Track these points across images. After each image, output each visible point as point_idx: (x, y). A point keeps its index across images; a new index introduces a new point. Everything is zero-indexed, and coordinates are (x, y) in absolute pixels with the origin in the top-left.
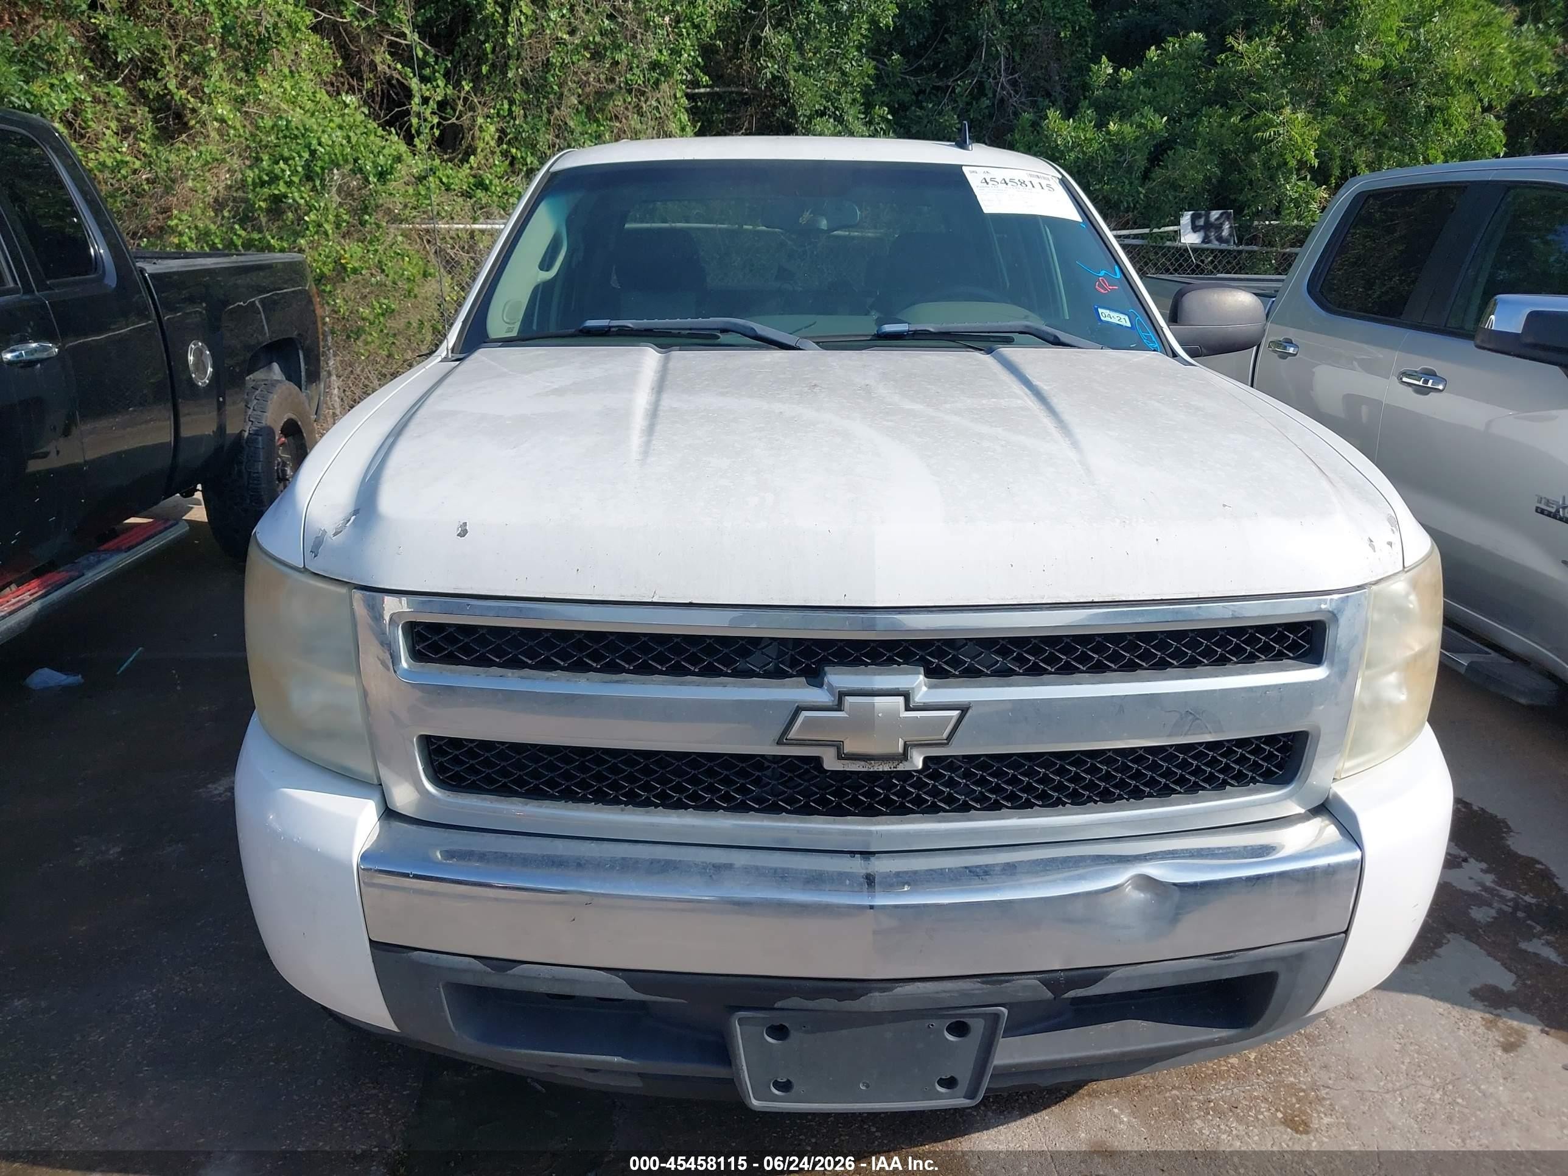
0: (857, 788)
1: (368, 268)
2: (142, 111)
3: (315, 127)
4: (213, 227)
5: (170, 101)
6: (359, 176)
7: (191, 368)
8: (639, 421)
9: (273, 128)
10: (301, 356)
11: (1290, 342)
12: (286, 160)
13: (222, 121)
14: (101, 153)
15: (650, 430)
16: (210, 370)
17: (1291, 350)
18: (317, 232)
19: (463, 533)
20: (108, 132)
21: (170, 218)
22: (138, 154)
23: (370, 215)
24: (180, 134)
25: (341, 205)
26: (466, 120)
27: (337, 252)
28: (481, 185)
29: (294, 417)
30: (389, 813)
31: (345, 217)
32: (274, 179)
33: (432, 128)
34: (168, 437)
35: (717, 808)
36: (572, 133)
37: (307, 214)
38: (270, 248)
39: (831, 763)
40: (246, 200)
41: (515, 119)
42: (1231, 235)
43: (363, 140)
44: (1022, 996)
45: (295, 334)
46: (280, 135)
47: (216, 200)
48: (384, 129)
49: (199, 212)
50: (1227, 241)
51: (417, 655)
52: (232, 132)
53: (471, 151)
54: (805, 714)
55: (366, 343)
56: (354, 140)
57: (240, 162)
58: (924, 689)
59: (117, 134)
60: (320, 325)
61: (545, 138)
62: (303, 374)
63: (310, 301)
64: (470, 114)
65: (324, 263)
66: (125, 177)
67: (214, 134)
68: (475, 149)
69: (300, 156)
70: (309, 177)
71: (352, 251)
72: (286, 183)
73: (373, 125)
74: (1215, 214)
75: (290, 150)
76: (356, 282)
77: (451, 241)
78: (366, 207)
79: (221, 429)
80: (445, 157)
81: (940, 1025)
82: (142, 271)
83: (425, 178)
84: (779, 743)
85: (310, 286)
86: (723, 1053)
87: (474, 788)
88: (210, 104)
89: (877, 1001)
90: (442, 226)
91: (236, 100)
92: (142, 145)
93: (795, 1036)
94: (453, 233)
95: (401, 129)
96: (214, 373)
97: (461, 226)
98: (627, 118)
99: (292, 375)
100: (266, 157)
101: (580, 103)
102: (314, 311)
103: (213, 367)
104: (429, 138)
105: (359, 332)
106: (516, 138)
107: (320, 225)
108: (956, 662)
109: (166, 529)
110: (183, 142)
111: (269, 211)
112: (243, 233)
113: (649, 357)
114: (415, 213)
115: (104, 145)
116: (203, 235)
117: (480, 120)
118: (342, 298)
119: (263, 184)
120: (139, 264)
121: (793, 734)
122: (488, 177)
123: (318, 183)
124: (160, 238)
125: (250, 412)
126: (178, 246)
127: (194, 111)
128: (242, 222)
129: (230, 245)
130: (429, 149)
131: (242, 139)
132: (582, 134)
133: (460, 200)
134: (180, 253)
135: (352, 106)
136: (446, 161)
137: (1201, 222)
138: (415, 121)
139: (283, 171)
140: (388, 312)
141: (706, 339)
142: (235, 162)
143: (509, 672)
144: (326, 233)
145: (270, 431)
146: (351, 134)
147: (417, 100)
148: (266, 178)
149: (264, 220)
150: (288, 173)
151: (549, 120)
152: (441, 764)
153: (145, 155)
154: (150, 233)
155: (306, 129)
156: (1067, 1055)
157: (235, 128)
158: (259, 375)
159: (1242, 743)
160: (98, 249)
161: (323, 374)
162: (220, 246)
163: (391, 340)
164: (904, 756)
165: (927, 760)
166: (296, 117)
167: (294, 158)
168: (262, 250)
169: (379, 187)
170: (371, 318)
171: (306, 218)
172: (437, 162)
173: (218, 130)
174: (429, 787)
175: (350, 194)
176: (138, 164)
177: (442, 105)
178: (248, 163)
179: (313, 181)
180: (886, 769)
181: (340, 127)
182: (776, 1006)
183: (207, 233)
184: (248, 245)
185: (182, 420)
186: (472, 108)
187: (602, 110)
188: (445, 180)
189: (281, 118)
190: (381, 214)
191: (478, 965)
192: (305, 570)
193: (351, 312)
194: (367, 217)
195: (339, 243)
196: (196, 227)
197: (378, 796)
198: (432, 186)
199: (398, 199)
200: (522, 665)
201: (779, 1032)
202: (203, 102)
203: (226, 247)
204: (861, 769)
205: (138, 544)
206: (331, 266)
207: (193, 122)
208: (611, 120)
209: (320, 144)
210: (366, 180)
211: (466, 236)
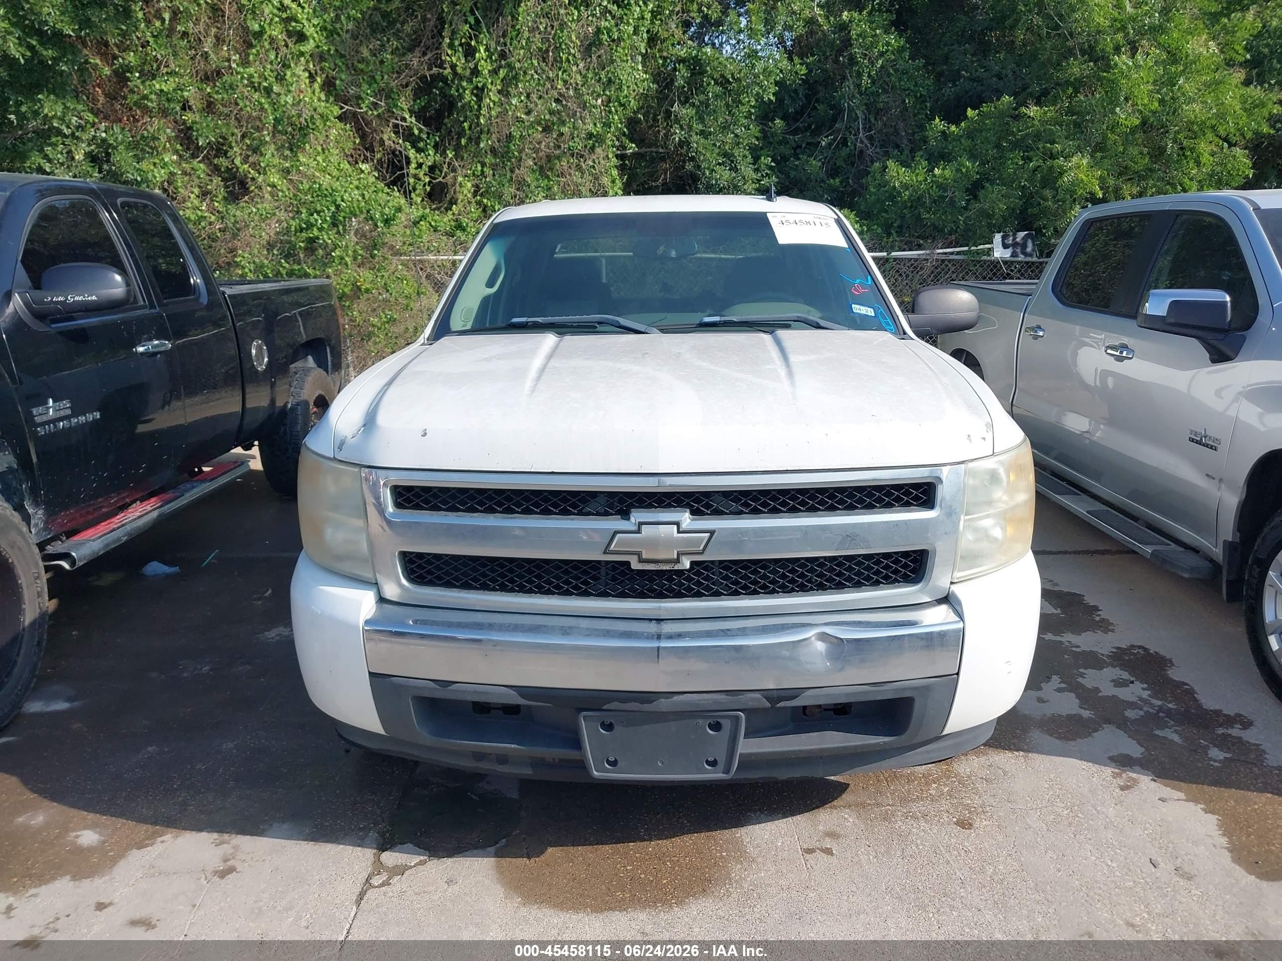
0: (651, 580)
1: (377, 289)
2: (217, 180)
3: (339, 188)
4: (266, 262)
5: (236, 172)
6: (370, 222)
7: (254, 358)
8: (533, 373)
9: (309, 190)
10: (328, 350)
11: (1039, 327)
12: (318, 213)
13: (274, 186)
14: (187, 211)
15: (538, 378)
16: (266, 359)
17: (1041, 333)
18: (340, 264)
19: (425, 435)
20: (192, 196)
21: (235, 256)
22: (213, 210)
23: (378, 250)
24: (244, 196)
25: (357, 243)
26: (449, 180)
27: (354, 277)
28: (460, 227)
29: (322, 393)
30: (382, 600)
31: (360, 252)
32: (310, 226)
33: (424, 185)
34: (238, 408)
35: (571, 594)
36: (529, 186)
37: (333, 250)
38: (307, 275)
39: (635, 565)
40: (289, 242)
41: (486, 177)
42: (1033, 250)
43: (374, 197)
44: (751, 705)
45: (322, 336)
46: (315, 195)
47: (268, 243)
48: (389, 188)
49: (256, 251)
50: (1031, 255)
51: (398, 505)
52: (280, 194)
53: (453, 202)
54: (619, 535)
55: (375, 343)
56: (367, 197)
57: (286, 215)
58: (689, 521)
59: (198, 197)
60: (341, 330)
61: (509, 191)
62: (330, 363)
63: (335, 313)
64: (452, 174)
65: (345, 286)
66: (204, 228)
67: (267, 196)
68: (457, 200)
69: (329, 210)
70: (334, 225)
71: (365, 277)
72: (318, 229)
73: (381, 185)
74: (1021, 235)
75: (321, 205)
76: (368, 299)
77: (438, 269)
78: (376, 245)
79: (273, 401)
80: (434, 207)
81: (704, 723)
82: (224, 293)
83: (418, 222)
84: (605, 553)
85: (334, 301)
86: (577, 744)
87: (431, 583)
88: (265, 174)
89: (663, 705)
90: (431, 257)
91: (283, 171)
92: (216, 204)
93: (617, 728)
94: (439, 263)
95: (401, 187)
96: (269, 362)
97: (446, 257)
98: (570, 174)
99: (321, 363)
100: (304, 211)
101: (535, 164)
102: (337, 320)
103: (269, 357)
104: (422, 192)
105: (370, 335)
106: (487, 191)
107: (342, 258)
108: (708, 506)
109: (235, 468)
110: (246, 202)
111: (306, 249)
112: (287, 265)
113: (550, 339)
114: (411, 248)
115: (190, 205)
116: (259, 268)
117: (460, 179)
118: (358, 311)
119: (301, 230)
120: (221, 289)
121: (612, 547)
122: (465, 221)
123: (341, 228)
124: (228, 270)
125: (292, 389)
126: (241, 276)
127: (253, 179)
128: (287, 257)
129: (278, 274)
130: (423, 200)
131: (287, 199)
132: (537, 187)
133: (444, 238)
134: (243, 281)
135: (366, 172)
136: (434, 210)
137: (1010, 241)
138: (412, 180)
139: (316, 220)
140: (392, 321)
141: (589, 329)
142: (282, 215)
143: (450, 514)
144: (346, 264)
145: (306, 403)
146: (365, 193)
147: (413, 165)
148: (304, 226)
149: (302, 256)
150: (320, 221)
151: (512, 178)
152: (412, 569)
153: (218, 212)
154: (221, 267)
155: (333, 190)
156: (786, 749)
157: (282, 191)
158: (298, 364)
159: (887, 556)
160: (196, 279)
161: (343, 365)
162: (270, 275)
163: (394, 340)
164: (678, 561)
165: (692, 563)
166: (325, 181)
167: (324, 211)
168: (300, 277)
169: (385, 230)
170: (379, 324)
171: (333, 254)
172: (428, 210)
173: (271, 193)
174: (404, 582)
175: (364, 236)
176: (213, 218)
177: (432, 169)
178: (291, 215)
179: (338, 227)
180: (668, 568)
181: (358, 188)
182: (604, 707)
183: (262, 266)
184: (291, 274)
185: (247, 396)
186: (454, 170)
187: (551, 169)
188: (433, 223)
189: (315, 182)
190: (386, 249)
191: (432, 684)
192: (334, 459)
193: (365, 321)
194: (376, 252)
195: (356, 271)
196: (254, 262)
197: (375, 590)
198: (424, 228)
199: (399, 238)
200: (457, 510)
201: (609, 727)
202: (260, 173)
203: (276, 276)
204: (653, 568)
205: (220, 476)
206: (350, 288)
207: (252, 188)
208: (558, 176)
209: (343, 201)
210: (376, 225)
211: (449, 265)
